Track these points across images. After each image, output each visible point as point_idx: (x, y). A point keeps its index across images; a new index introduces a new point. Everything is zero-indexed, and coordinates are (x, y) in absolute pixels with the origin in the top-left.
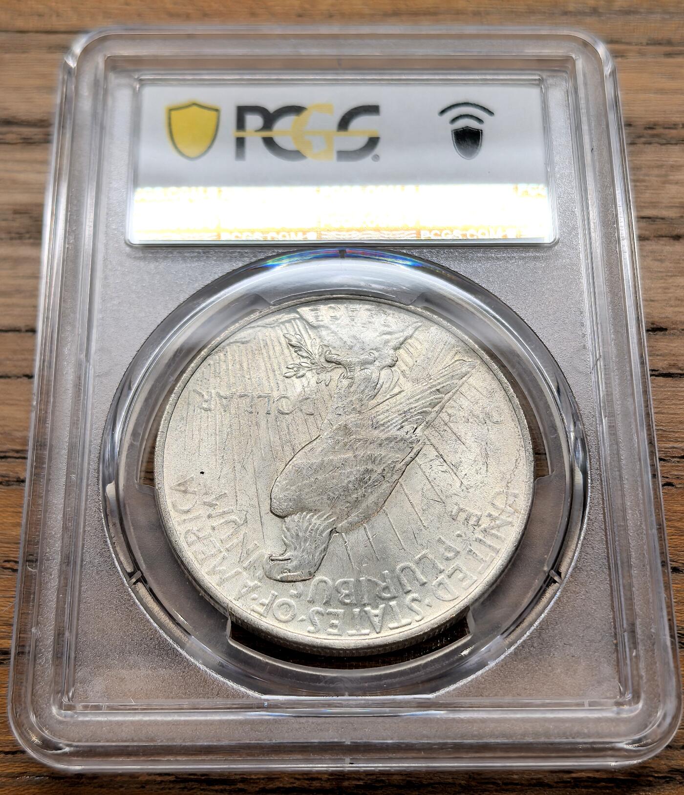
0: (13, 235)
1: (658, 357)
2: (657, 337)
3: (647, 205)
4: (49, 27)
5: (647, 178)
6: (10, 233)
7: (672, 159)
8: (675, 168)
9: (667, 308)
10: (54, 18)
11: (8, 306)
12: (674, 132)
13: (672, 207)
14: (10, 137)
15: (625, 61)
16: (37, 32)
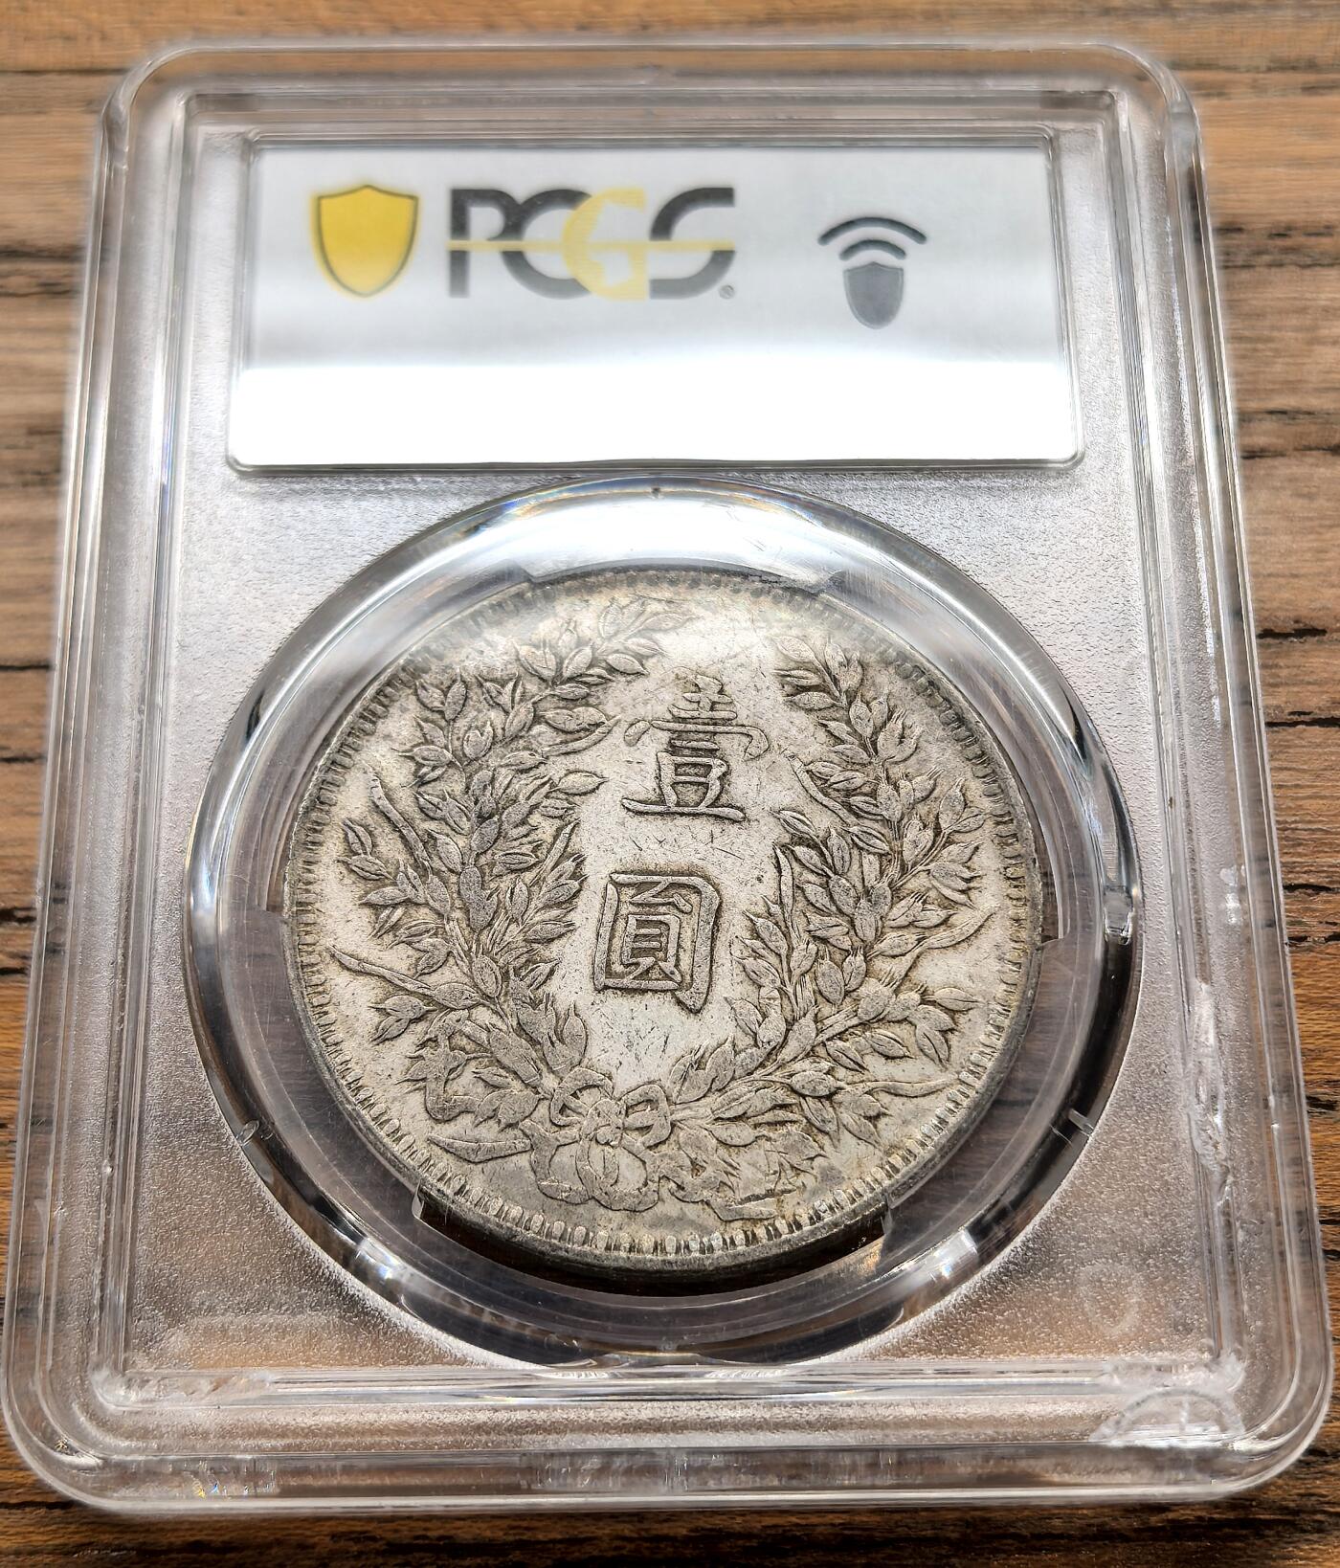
0: (29, 477)
1: (1310, 687)
2: (1307, 646)
3: (1277, 386)
4: (86, 62)
5: (1275, 334)
6: (22, 472)
7: (1323, 296)
8: (1329, 312)
9: (1323, 590)
10: (96, 44)
11: (24, 617)
12: (1326, 242)
13: (1327, 390)
14: (15, 282)
15: (1227, 103)
16: (62, 72)
